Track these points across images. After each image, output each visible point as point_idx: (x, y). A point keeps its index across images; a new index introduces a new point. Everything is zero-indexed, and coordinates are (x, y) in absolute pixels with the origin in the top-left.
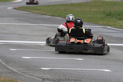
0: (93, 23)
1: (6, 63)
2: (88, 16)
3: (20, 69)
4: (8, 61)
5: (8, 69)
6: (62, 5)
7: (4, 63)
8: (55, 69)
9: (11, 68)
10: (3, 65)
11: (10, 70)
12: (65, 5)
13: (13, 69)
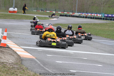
0: (110, 39)
1: (44, 65)
2: (107, 33)
3: (54, 70)
4: (45, 64)
5: (45, 69)
6: (87, 24)
7: (42, 65)
8: (80, 72)
9: (47, 69)
10: (41, 66)
11: (47, 70)
12: (89, 24)
13: (49, 70)
